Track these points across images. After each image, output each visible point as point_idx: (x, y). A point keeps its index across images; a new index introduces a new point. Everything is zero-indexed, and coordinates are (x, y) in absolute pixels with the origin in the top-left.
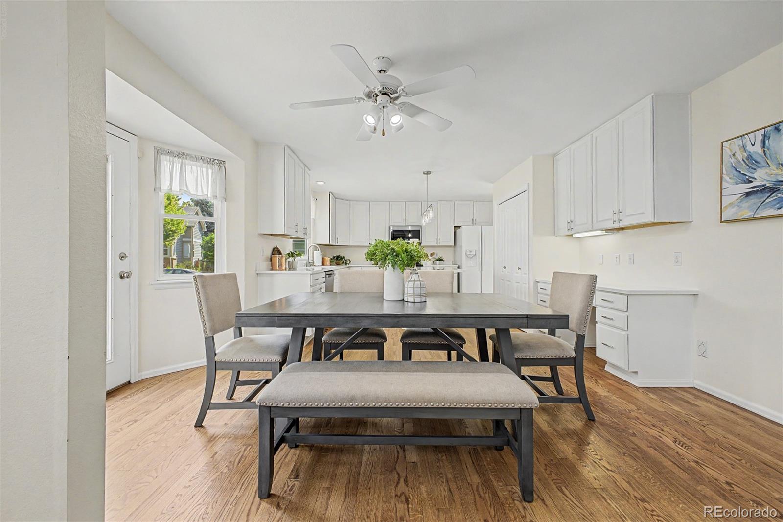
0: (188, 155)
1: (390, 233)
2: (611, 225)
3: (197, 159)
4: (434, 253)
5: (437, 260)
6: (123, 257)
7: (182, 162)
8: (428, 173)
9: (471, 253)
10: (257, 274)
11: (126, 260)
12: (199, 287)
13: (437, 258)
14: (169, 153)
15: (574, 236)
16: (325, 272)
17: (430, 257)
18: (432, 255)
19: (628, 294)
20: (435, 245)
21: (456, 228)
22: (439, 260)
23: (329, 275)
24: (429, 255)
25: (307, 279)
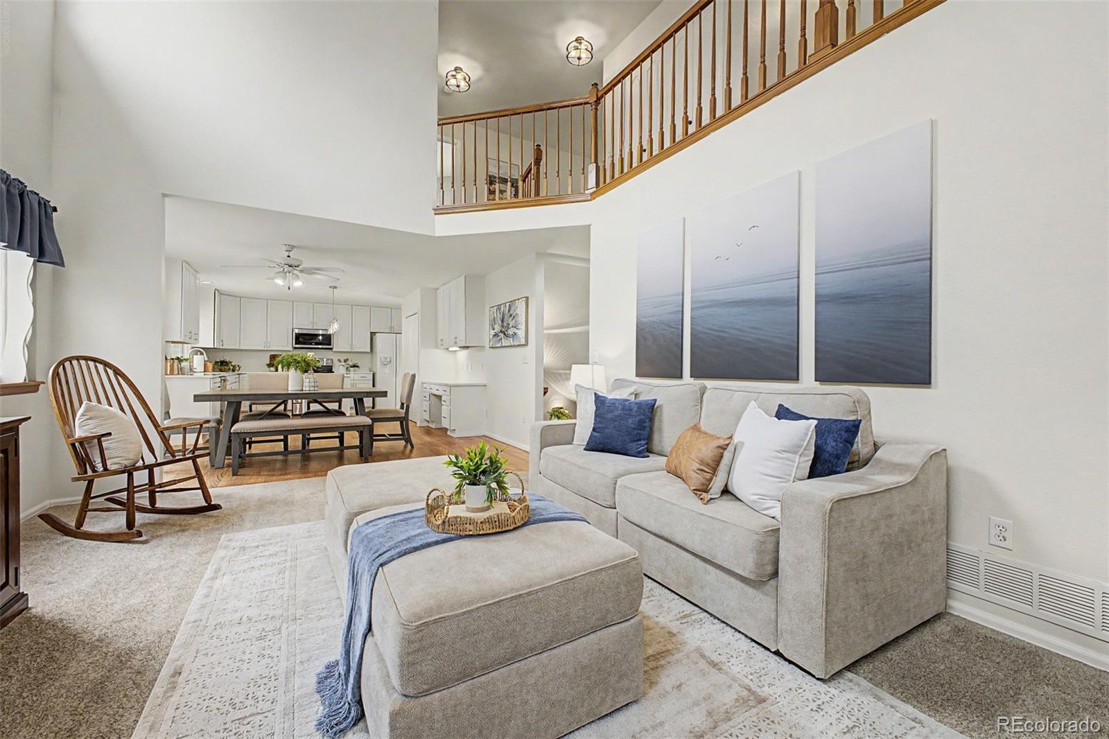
1: (294, 335)
2: (464, 345)
4: (348, 359)
5: (352, 367)
8: (334, 288)
9: (385, 360)
13: (351, 364)
15: (450, 349)
16: (220, 377)
17: (343, 364)
18: (345, 361)
19: (451, 386)
20: (349, 350)
21: (373, 334)
22: (354, 366)
23: (224, 380)
24: (343, 361)
25: (207, 383)
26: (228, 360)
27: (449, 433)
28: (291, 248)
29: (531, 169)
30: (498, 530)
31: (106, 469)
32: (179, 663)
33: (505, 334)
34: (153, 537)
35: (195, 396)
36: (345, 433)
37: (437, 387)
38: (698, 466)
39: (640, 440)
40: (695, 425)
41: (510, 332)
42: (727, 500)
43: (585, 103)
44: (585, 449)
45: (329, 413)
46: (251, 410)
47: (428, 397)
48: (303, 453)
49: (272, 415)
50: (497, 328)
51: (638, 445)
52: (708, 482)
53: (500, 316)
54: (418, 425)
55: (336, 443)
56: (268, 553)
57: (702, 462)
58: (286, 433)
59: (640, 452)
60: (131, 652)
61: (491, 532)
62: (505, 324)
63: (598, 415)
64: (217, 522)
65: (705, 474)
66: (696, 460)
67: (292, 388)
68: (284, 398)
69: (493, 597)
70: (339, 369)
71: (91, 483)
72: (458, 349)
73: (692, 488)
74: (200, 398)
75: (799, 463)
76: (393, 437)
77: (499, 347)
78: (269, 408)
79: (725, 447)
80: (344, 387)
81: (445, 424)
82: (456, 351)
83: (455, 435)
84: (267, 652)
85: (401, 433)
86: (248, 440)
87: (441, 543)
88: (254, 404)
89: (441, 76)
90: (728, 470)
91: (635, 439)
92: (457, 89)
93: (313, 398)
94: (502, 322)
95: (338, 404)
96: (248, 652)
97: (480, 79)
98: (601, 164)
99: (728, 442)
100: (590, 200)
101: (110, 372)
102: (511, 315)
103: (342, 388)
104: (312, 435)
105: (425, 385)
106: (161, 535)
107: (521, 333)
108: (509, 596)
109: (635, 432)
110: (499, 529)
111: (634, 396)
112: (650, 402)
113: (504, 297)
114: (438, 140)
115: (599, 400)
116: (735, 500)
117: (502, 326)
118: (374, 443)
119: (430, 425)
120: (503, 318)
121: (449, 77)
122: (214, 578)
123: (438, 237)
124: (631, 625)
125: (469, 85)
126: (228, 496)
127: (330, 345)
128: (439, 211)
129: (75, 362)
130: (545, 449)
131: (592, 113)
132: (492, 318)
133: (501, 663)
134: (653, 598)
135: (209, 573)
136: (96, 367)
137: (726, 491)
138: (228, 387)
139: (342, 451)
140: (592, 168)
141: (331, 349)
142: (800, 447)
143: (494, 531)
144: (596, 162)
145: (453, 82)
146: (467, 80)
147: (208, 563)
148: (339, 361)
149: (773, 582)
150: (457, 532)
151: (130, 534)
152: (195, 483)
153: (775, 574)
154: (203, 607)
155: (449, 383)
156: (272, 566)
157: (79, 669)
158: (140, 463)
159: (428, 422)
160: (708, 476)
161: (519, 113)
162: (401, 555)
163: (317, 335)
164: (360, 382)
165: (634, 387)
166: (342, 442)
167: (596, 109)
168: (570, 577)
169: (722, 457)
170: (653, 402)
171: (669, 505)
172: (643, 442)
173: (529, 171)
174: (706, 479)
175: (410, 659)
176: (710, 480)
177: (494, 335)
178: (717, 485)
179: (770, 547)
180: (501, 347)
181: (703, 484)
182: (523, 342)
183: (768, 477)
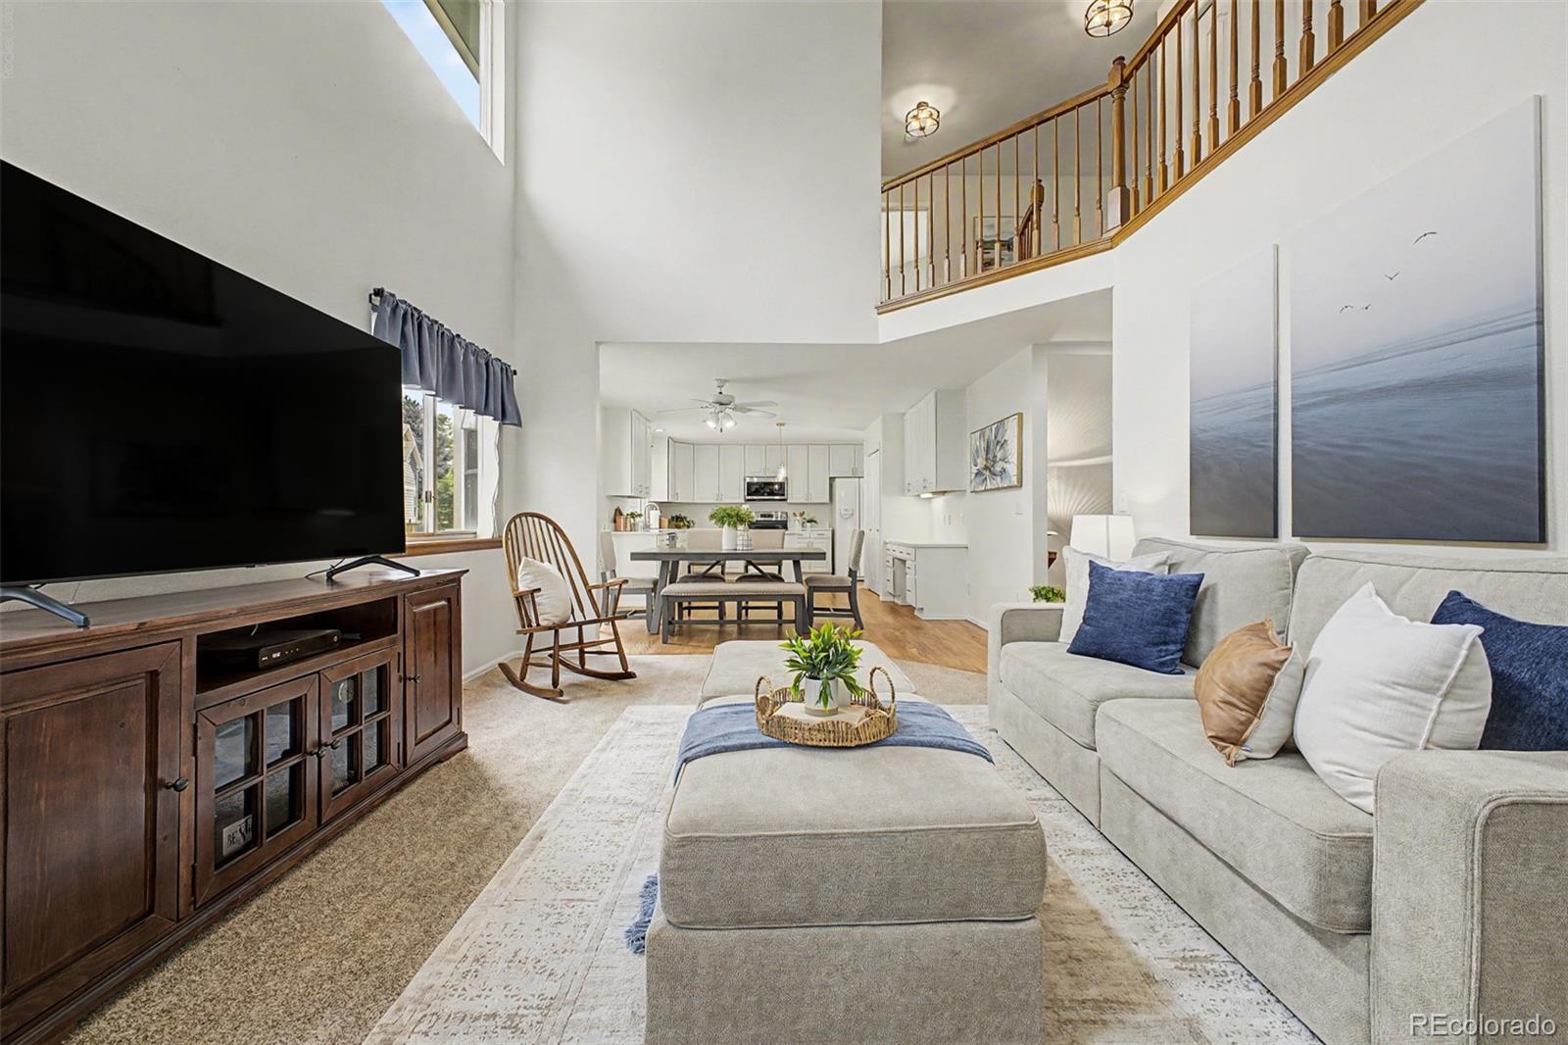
1: (745, 484)
2: (937, 489)
4: (804, 512)
5: (808, 522)
8: (781, 425)
9: (847, 513)
13: (808, 519)
15: (921, 496)
16: (672, 534)
17: (799, 518)
18: (802, 515)
19: (916, 547)
20: (805, 502)
21: (832, 479)
22: (811, 521)
23: (673, 537)
24: (798, 514)
25: (653, 540)
26: (683, 515)
27: (916, 613)
28: (722, 383)
29: (1032, 213)
30: (832, 744)
31: (538, 625)
32: (545, 827)
33: (990, 471)
34: (576, 698)
35: (632, 554)
36: (783, 603)
37: (901, 549)
38: (1222, 694)
39: (1165, 643)
40: (1263, 624)
41: (998, 468)
42: (1285, 766)
43: (1101, 96)
44: (1069, 651)
45: (763, 577)
46: (689, 572)
47: (891, 562)
48: (739, 625)
49: (706, 577)
50: (981, 462)
51: (1160, 651)
52: (1241, 727)
53: (983, 445)
54: (881, 598)
55: (773, 615)
56: (659, 732)
57: (1231, 688)
58: (722, 599)
59: (1163, 664)
60: (516, 805)
61: (821, 744)
62: (991, 456)
63: (1093, 597)
64: (629, 692)
65: (1238, 711)
66: (1222, 685)
67: (726, 548)
68: (720, 559)
69: (781, 828)
70: (795, 525)
71: (531, 635)
72: (930, 495)
73: (1210, 734)
74: (636, 556)
75: (1439, 712)
76: (839, 612)
77: (982, 491)
78: (703, 569)
79: (1278, 666)
80: (785, 546)
81: (910, 600)
82: (930, 498)
83: (924, 616)
84: (616, 839)
85: (849, 608)
86: (685, 604)
87: (759, 748)
88: (693, 564)
89: (898, 122)
90: (1290, 708)
91: (1156, 641)
92: (921, 133)
93: (750, 559)
94: (987, 454)
95: (777, 567)
96: (601, 834)
97: (955, 108)
98: (1130, 185)
99: (1282, 658)
100: (1111, 248)
101: (551, 528)
102: (998, 442)
103: (783, 548)
104: (751, 604)
105: (888, 546)
106: (580, 698)
107: (1012, 469)
108: (802, 831)
109: (1157, 629)
110: (836, 742)
111: (1167, 568)
112: (1189, 578)
113: (987, 418)
114: (883, 210)
115: (1096, 572)
116: (1304, 769)
117: (987, 459)
118: (815, 618)
119: (896, 601)
120: (988, 447)
121: (909, 121)
122: (603, 750)
123: (883, 344)
124: (1018, 931)
125: (938, 123)
126: (649, 666)
127: (783, 495)
128: (883, 308)
129: (524, 518)
130: (1007, 645)
131: (1115, 106)
132: (974, 451)
133: (793, 921)
134: (1141, 912)
135: (601, 744)
136: (540, 523)
137: (1289, 750)
138: (678, 546)
139: (780, 625)
140: (1114, 197)
141: (785, 500)
142: (1441, 680)
143: (827, 744)
144: (1122, 184)
145: (915, 125)
146: (935, 117)
147: (605, 733)
148: (795, 514)
149: (1358, 942)
150: (781, 736)
151: (554, 693)
152: (613, 647)
153: (1364, 927)
154: (584, 777)
155: (912, 542)
156: (657, 748)
157: (479, 812)
158: (571, 620)
159: (894, 596)
160: (1242, 716)
161: (995, 143)
162: (708, 753)
163: (772, 484)
164: (818, 540)
165: (1166, 553)
166: (780, 615)
167: (1122, 99)
168: (902, 828)
169: (1270, 682)
170: (1196, 579)
171: (1168, 757)
172: (1172, 647)
173: (1029, 219)
174: (1238, 720)
175: (671, 877)
176: (1247, 723)
177: (977, 474)
178: (1265, 733)
179: (1352, 871)
180: (985, 490)
181: (1232, 730)
182: (1014, 481)
183: (1362, 734)
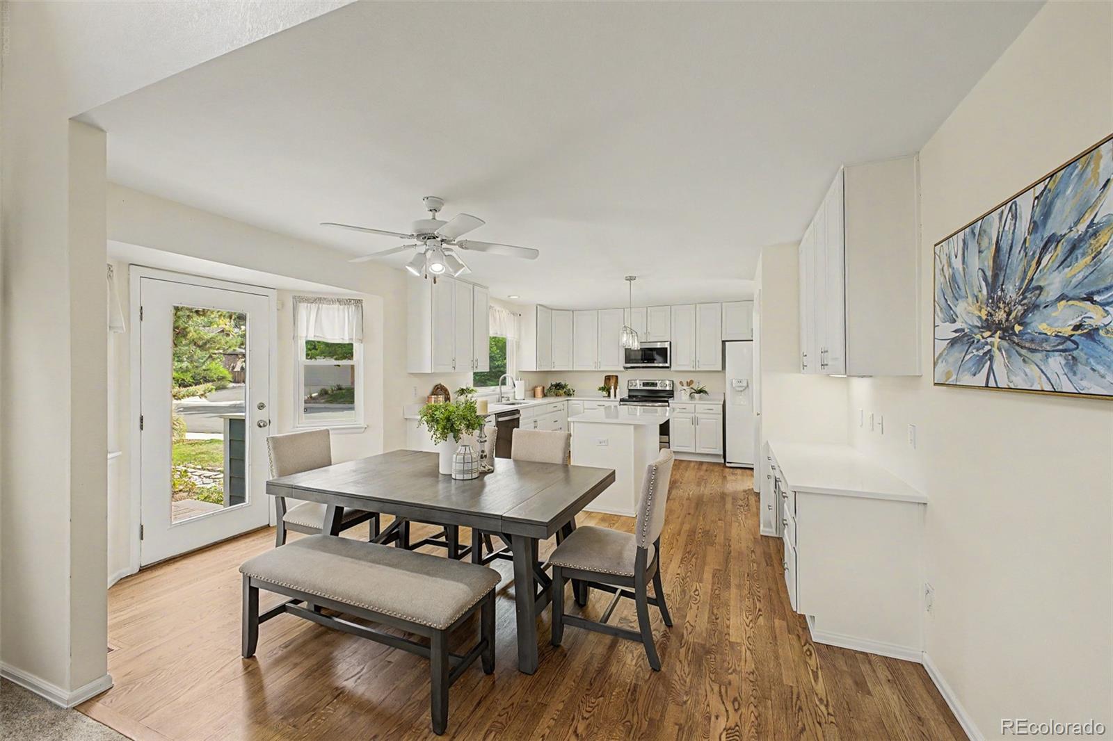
0: (325, 299)
3: (333, 302)
4: (691, 381)
5: (697, 392)
6: (261, 407)
7: (319, 308)
8: (631, 279)
9: (741, 384)
10: (406, 419)
11: (264, 410)
12: (271, 447)
13: (697, 389)
14: (307, 300)
17: (685, 387)
18: (689, 384)
20: (692, 369)
21: (724, 343)
22: (700, 392)
24: (685, 384)
26: (560, 383)
28: (435, 202)
50: (969, 313)
70: (682, 396)
127: (667, 362)
132: (941, 279)
141: (669, 367)
148: (681, 383)
164: (706, 416)
177: (957, 339)
180: (988, 387)
